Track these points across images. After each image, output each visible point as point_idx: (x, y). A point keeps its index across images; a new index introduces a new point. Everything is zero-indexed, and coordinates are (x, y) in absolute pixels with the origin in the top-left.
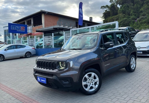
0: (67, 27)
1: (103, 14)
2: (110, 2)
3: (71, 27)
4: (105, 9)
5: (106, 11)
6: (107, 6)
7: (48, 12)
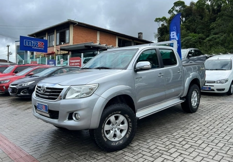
0: (104, 45)
1: (158, 29)
2: (169, 13)
3: (111, 46)
4: (162, 23)
5: (163, 25)
6: (164, 19)
7: (79, 23)
